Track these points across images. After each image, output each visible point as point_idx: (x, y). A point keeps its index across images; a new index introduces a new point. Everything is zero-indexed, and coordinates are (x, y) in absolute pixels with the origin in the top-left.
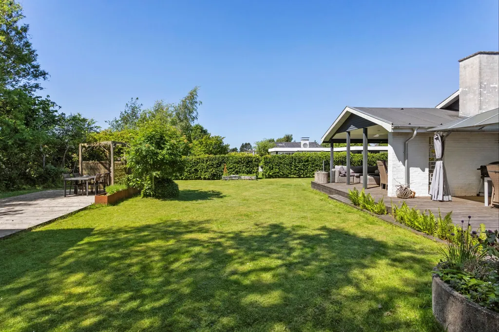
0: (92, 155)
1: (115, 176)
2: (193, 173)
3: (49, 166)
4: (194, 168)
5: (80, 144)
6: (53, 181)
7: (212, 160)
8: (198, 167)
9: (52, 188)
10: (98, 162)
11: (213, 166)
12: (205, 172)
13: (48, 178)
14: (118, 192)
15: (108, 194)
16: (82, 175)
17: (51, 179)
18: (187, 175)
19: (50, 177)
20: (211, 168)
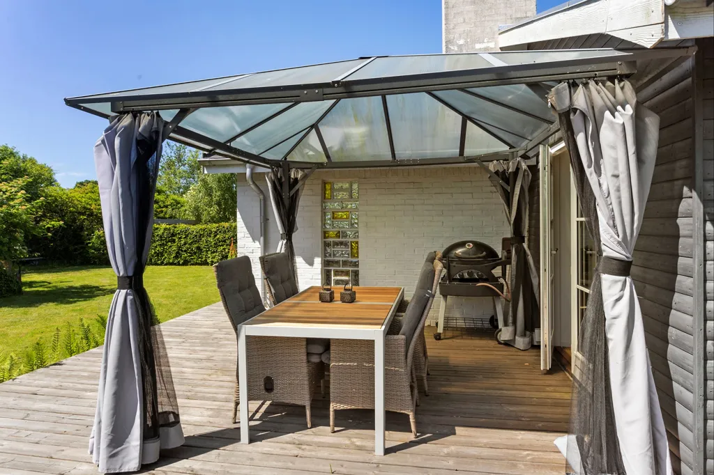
2: (195, 253)
4: (195, 246)
7: (225, 232)
8: (203, 244)
11: (225, 241)
12: (212, 253)
18: (186, 257)
20: (222, 245)
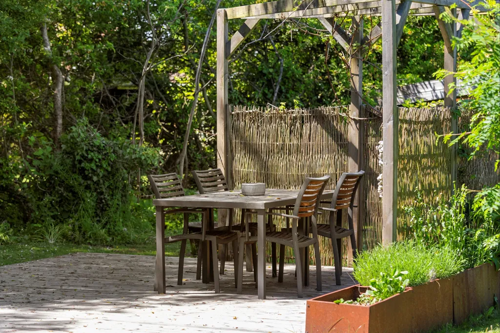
0: (261, 74)
1: (400, 195)
3: (81, 129)
5: (220, 11)
6: (101, 208)
9: (97, 243)
10: (306, 113)
13: (80, 190)
14: (420, 288)
15: (369, 299)
16: (229, 183)
17: (90, 199)
19: (88, 187)
